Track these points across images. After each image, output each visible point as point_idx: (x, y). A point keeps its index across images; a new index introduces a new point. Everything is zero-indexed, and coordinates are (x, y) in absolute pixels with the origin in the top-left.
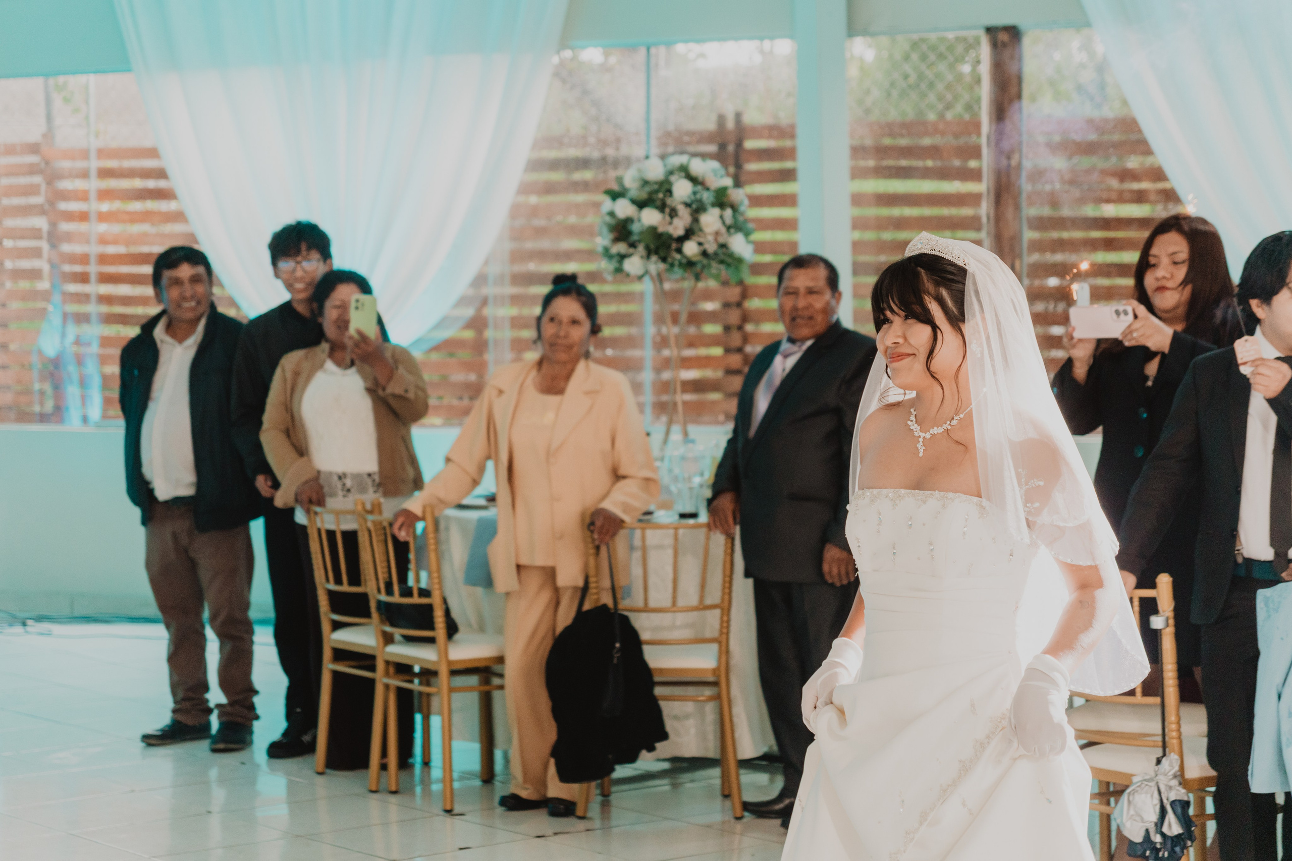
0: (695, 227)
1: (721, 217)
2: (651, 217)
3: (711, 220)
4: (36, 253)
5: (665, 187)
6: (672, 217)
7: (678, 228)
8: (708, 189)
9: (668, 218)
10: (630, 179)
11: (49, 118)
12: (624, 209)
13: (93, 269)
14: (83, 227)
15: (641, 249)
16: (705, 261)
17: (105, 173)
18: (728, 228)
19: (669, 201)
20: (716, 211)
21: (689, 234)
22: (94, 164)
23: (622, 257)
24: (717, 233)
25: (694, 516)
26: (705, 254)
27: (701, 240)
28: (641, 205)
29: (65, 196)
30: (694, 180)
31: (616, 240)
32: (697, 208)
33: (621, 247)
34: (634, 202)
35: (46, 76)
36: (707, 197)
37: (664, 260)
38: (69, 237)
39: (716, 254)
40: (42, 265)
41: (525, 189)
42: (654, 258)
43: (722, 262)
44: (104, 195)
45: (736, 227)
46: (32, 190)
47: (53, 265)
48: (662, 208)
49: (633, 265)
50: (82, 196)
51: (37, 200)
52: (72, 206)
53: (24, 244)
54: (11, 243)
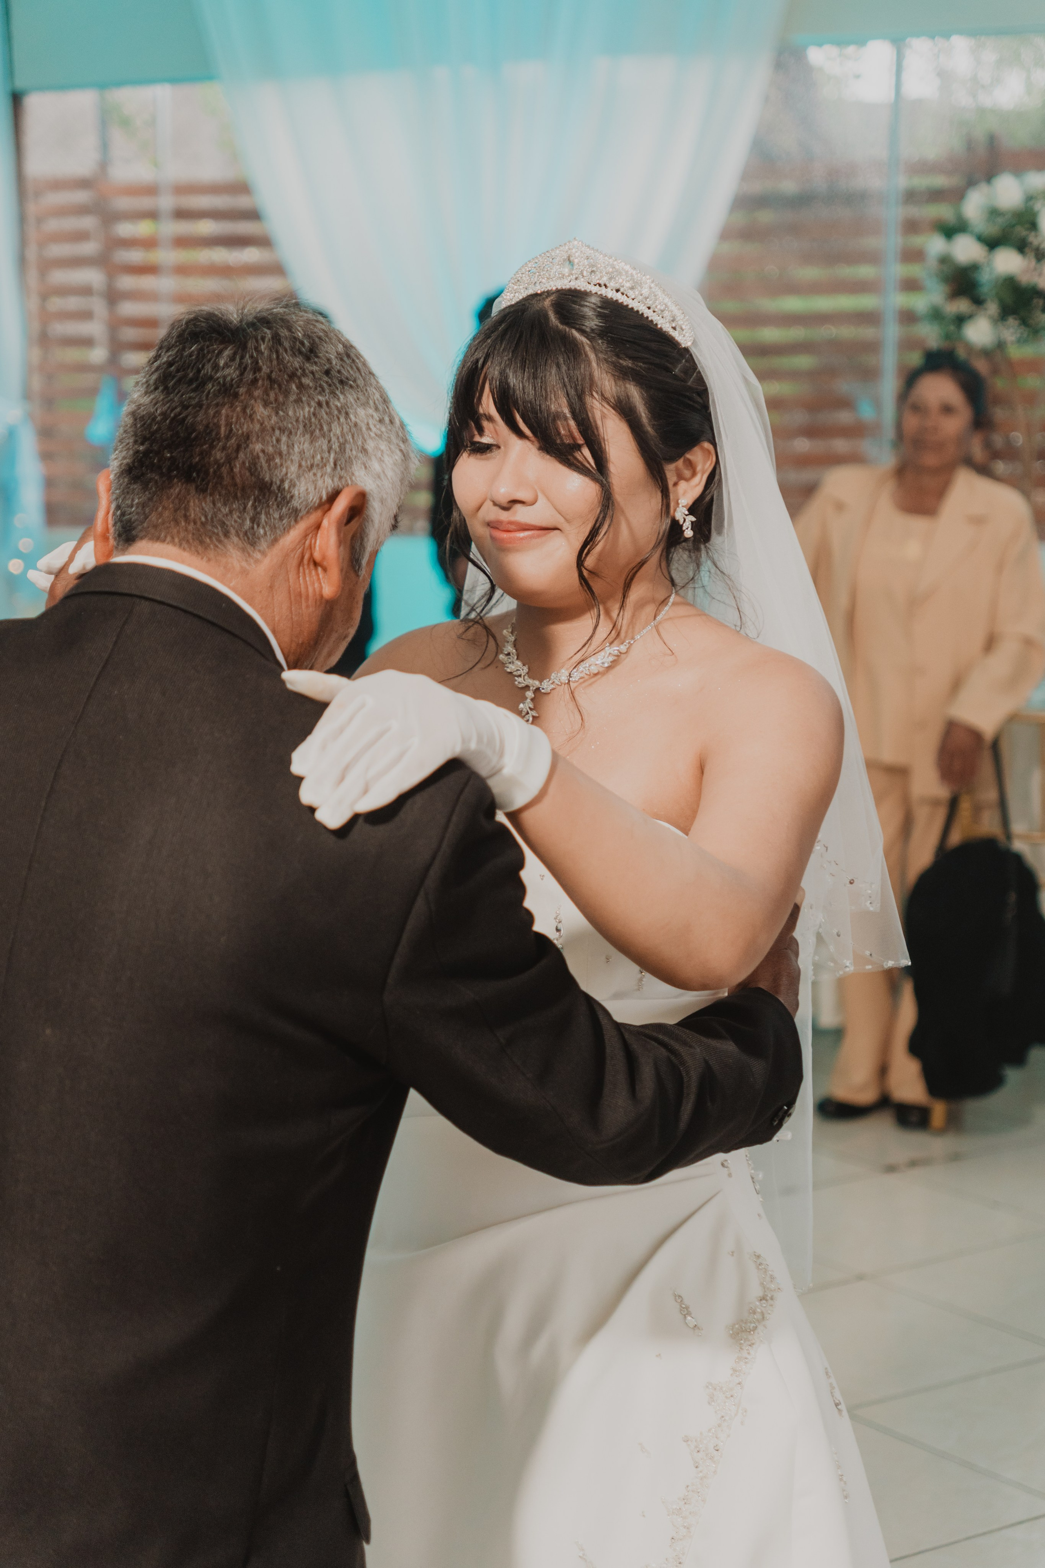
2: (1007, 262)
4: (89, 315)
5: (1026, 219)
6: (1038, 260)
9: (1033, 262)
10: (974, 210)
11: (104, 146)
12: (966, 250)
14: (147, 282)
15: (993, 308)
17: (181, 214)
19: (1033, 239)
22: (166, 202)
23: (961, 320)
28: (992, 243)
29: (126, 243)
31: (955, 294)
33: (962, 306)
34: (981, 239)
35: (102, 86)
37: (1026, 323)
38: (130, 295)
40: (96, 329)
42: (1011, 321)
44: (182, 242)
46: (81, 236)
47: (112, 331)
48: (1022, 247)
49: (979, 330)
50: (150, 243)
51: (90, 248)
52: (135, 256)
53: (73, 303)
54: (57, 304)
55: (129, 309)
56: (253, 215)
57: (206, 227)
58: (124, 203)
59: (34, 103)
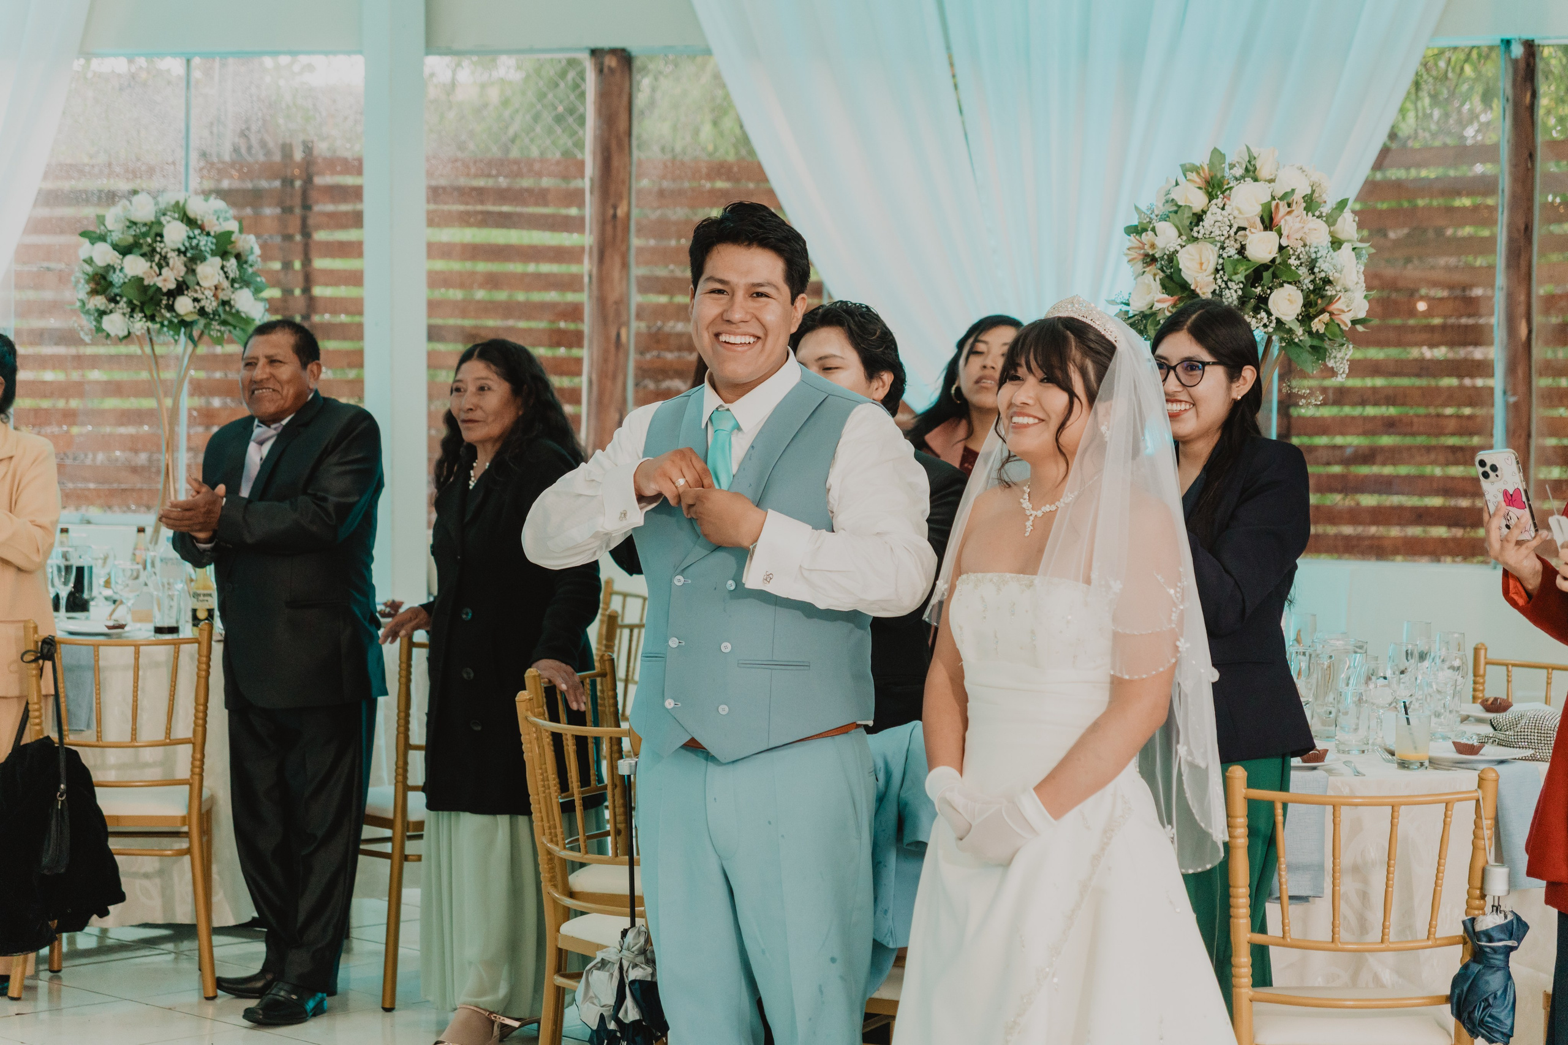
0: (190, 279)
1: (222, 268)
2: (136, 266)
3: (210, 272)
5: (155, 229)
6: (160, 267)
7: (168, 280)
8: (208, 234)
9: (156, 268)
10: (114, 219)
12: (104, 254)
15: (123, 304)
16: (202, 322)
18: (233, 281)
19: (158, 247)
20: (217, 261)
21: (181, 288)
23: (102, 313)
24: (217, 288)
25: (174, 630)
26: (202, 312)
27: (199, 296)
28: (125, 251)
30: (191, 222)
31: (94, 292)
33: (100, 301)
34: (115, 247)
36: (205, 243)
37: (152, 318)
39: (215, 313)
41: (37, 226)
42: (138, 315)
43: (224, 323)
45: (243, 281)
48: (149, 255)
49: (115, 323)
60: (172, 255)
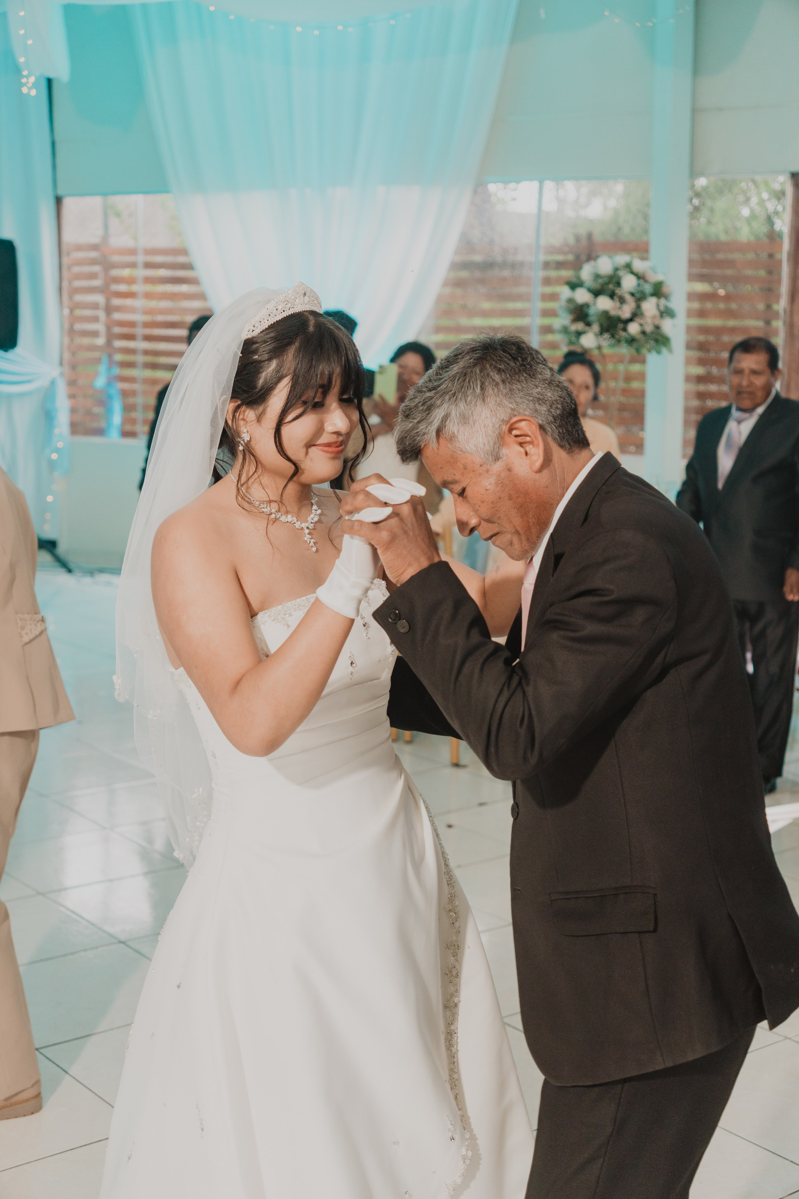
0: (638, 312)
1: (658, 306)
2: (604, 303)
3: (650, 306)
4: (96, 319)
5: (614, 280)
6: (621, 303)
7: (626, 312)
8: (648, 283)
9: (618, 304)
10: (586, 274)
11: (106, 227)
12: (582, 296)
13: (140, 331)
14: (129, 302)
15: (596, 328)
16: (644, 339)
17: (148, 265)
18: (662, 313)
19: (618, 291)
20: (654, 300)
21: (633, 317)
22: (141, 259)
23: (579, 334)
24: (654, 317)
26: (644, 333)
27: (642, 322)
28: (596, 293)
29: (117, 280)
30: (639, 277)
31: (576, 320)
32: (639, 297)
33: (580, 326)
34: (590, 290)
35: (106, 194)
36: (647, 289)
37: (613, 336)
38: (119, 309)
39: (652, 333)
40: (100, 327)
41: (448, 283)
42: (606, 335)
43: (656, 340)
44: (148, 280)
45: (667, 312)
46: (93, 276)
47: (108, 328)
48: (612, 296)
49: (588, 340)
50: (131, 281)
51: (97, 283)
52: (122, 288)
53: (87, 313)
54: (78, 312)
55: (117, 316)
56: (189, 266)
57: (163, 273)
58: (116, 259)
59: (69, 203)
60: (628, 297)
